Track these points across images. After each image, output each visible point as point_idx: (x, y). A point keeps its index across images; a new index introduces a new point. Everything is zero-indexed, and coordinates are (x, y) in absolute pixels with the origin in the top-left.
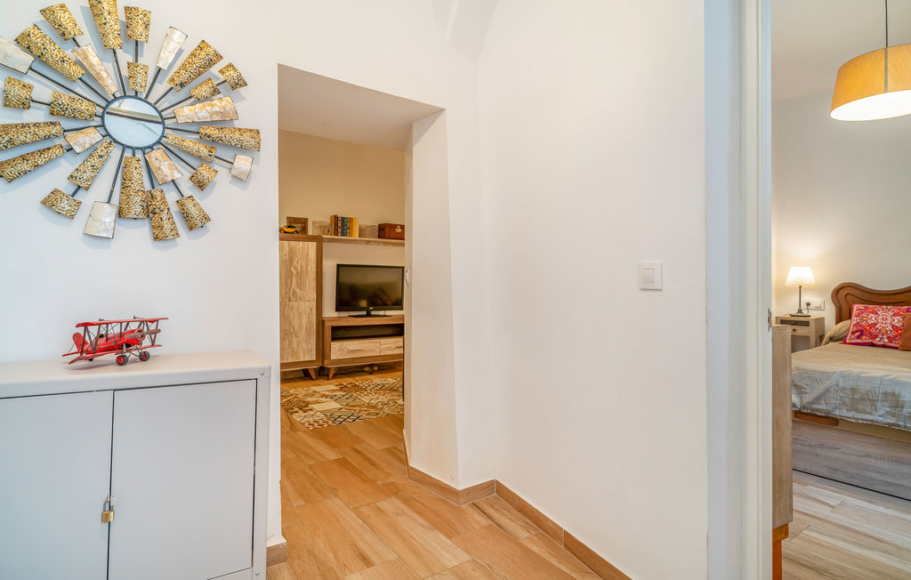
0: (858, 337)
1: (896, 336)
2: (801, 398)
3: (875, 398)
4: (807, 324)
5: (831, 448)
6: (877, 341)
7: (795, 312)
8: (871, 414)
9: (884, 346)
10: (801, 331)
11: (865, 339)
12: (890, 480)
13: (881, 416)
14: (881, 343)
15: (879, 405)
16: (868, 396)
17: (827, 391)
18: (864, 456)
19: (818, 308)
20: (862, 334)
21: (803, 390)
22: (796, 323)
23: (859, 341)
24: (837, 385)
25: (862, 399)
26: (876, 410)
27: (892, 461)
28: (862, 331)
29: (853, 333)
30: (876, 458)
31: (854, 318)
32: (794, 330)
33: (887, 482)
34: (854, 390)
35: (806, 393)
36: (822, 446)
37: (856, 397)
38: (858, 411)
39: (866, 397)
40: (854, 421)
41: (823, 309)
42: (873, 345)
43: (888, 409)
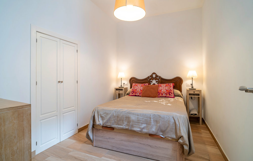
0: (132, 93)
1: (141, 93)
2: (103, 121)
3: (123, 119)
4: (122, 90)
5: (112, 139)
6: (137, 94)
7: (120, 86)
8: (122, 125)
9: (138, 96)
10: (121, 92)
11: (134, 94)
12: (128, 148)
13: (124, 126)
14: (137, 95)
15: (124, 121)
16: (121, 118)
17: (110, 117)
18: (121, 141)
19: (126, 85)
20: (133, 93)
21: (104, 118)
22: (120, 90)
23: (133, 95)
24: (113, 115)
25: (120, 120)
26: (123, 124)
27: (128, 141)
28: (133, 92)
29: (131, 92)
30: (124, 141)
31: (132, 88)
32: (119, 92)
33: (127, 149)
34: (118, 117)
35: (104, 119)
36: (109, 138)
37: (118, 119)
38: (119, 125)
39: (121, 119)
40: (118, 128)
41: (127, 85)
42: (136, 96)
43: (126, 123)
